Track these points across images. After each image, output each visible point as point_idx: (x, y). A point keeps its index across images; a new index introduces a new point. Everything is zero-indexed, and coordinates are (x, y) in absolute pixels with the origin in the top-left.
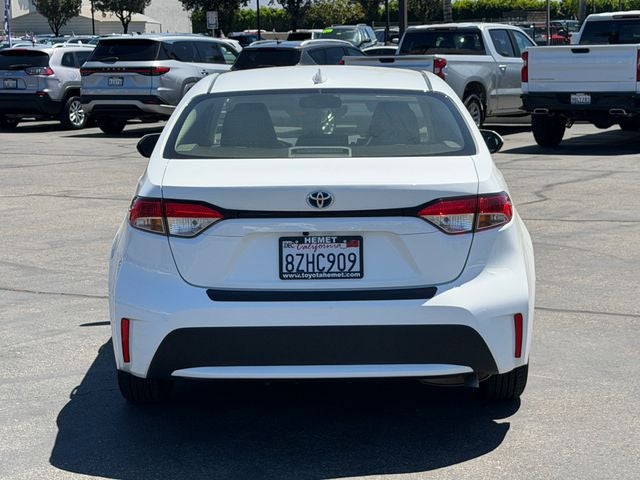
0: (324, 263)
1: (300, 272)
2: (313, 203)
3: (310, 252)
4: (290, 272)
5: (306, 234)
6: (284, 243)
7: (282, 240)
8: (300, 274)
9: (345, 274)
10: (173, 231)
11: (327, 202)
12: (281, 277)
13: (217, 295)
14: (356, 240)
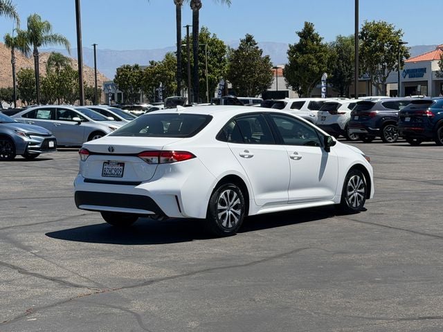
2: (109, 150)
9: (118, 176)
11: (113, 150)
13: (87, 180)
14: (122, 164)
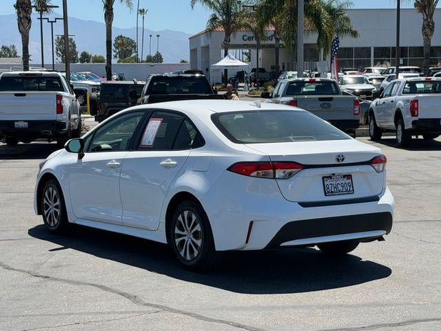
0: (340, 188)
1: (332, 192)
3: (334, 183)
4: (328, 192)
5: (334, 174)
6: (325, 179)
7: (323, 178)
8: (332, 193)
10: (277, 176)
12: (326, 195)
